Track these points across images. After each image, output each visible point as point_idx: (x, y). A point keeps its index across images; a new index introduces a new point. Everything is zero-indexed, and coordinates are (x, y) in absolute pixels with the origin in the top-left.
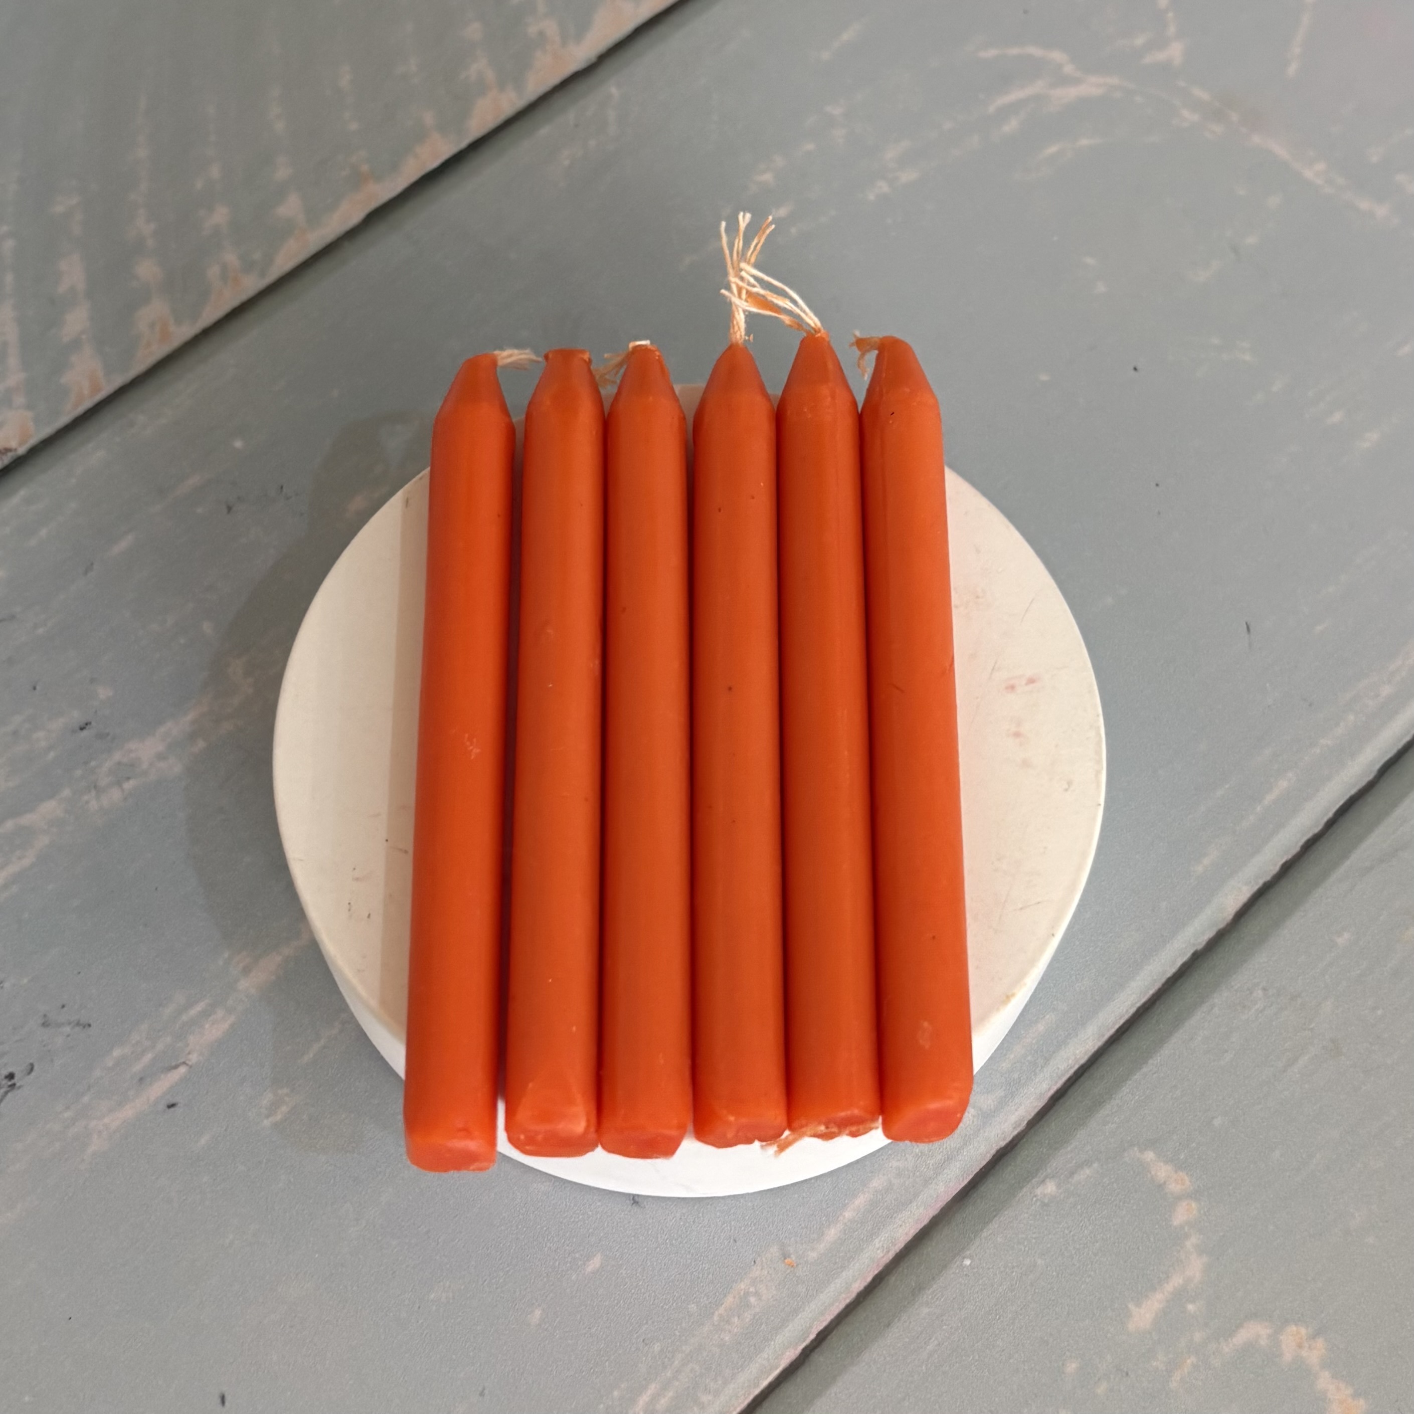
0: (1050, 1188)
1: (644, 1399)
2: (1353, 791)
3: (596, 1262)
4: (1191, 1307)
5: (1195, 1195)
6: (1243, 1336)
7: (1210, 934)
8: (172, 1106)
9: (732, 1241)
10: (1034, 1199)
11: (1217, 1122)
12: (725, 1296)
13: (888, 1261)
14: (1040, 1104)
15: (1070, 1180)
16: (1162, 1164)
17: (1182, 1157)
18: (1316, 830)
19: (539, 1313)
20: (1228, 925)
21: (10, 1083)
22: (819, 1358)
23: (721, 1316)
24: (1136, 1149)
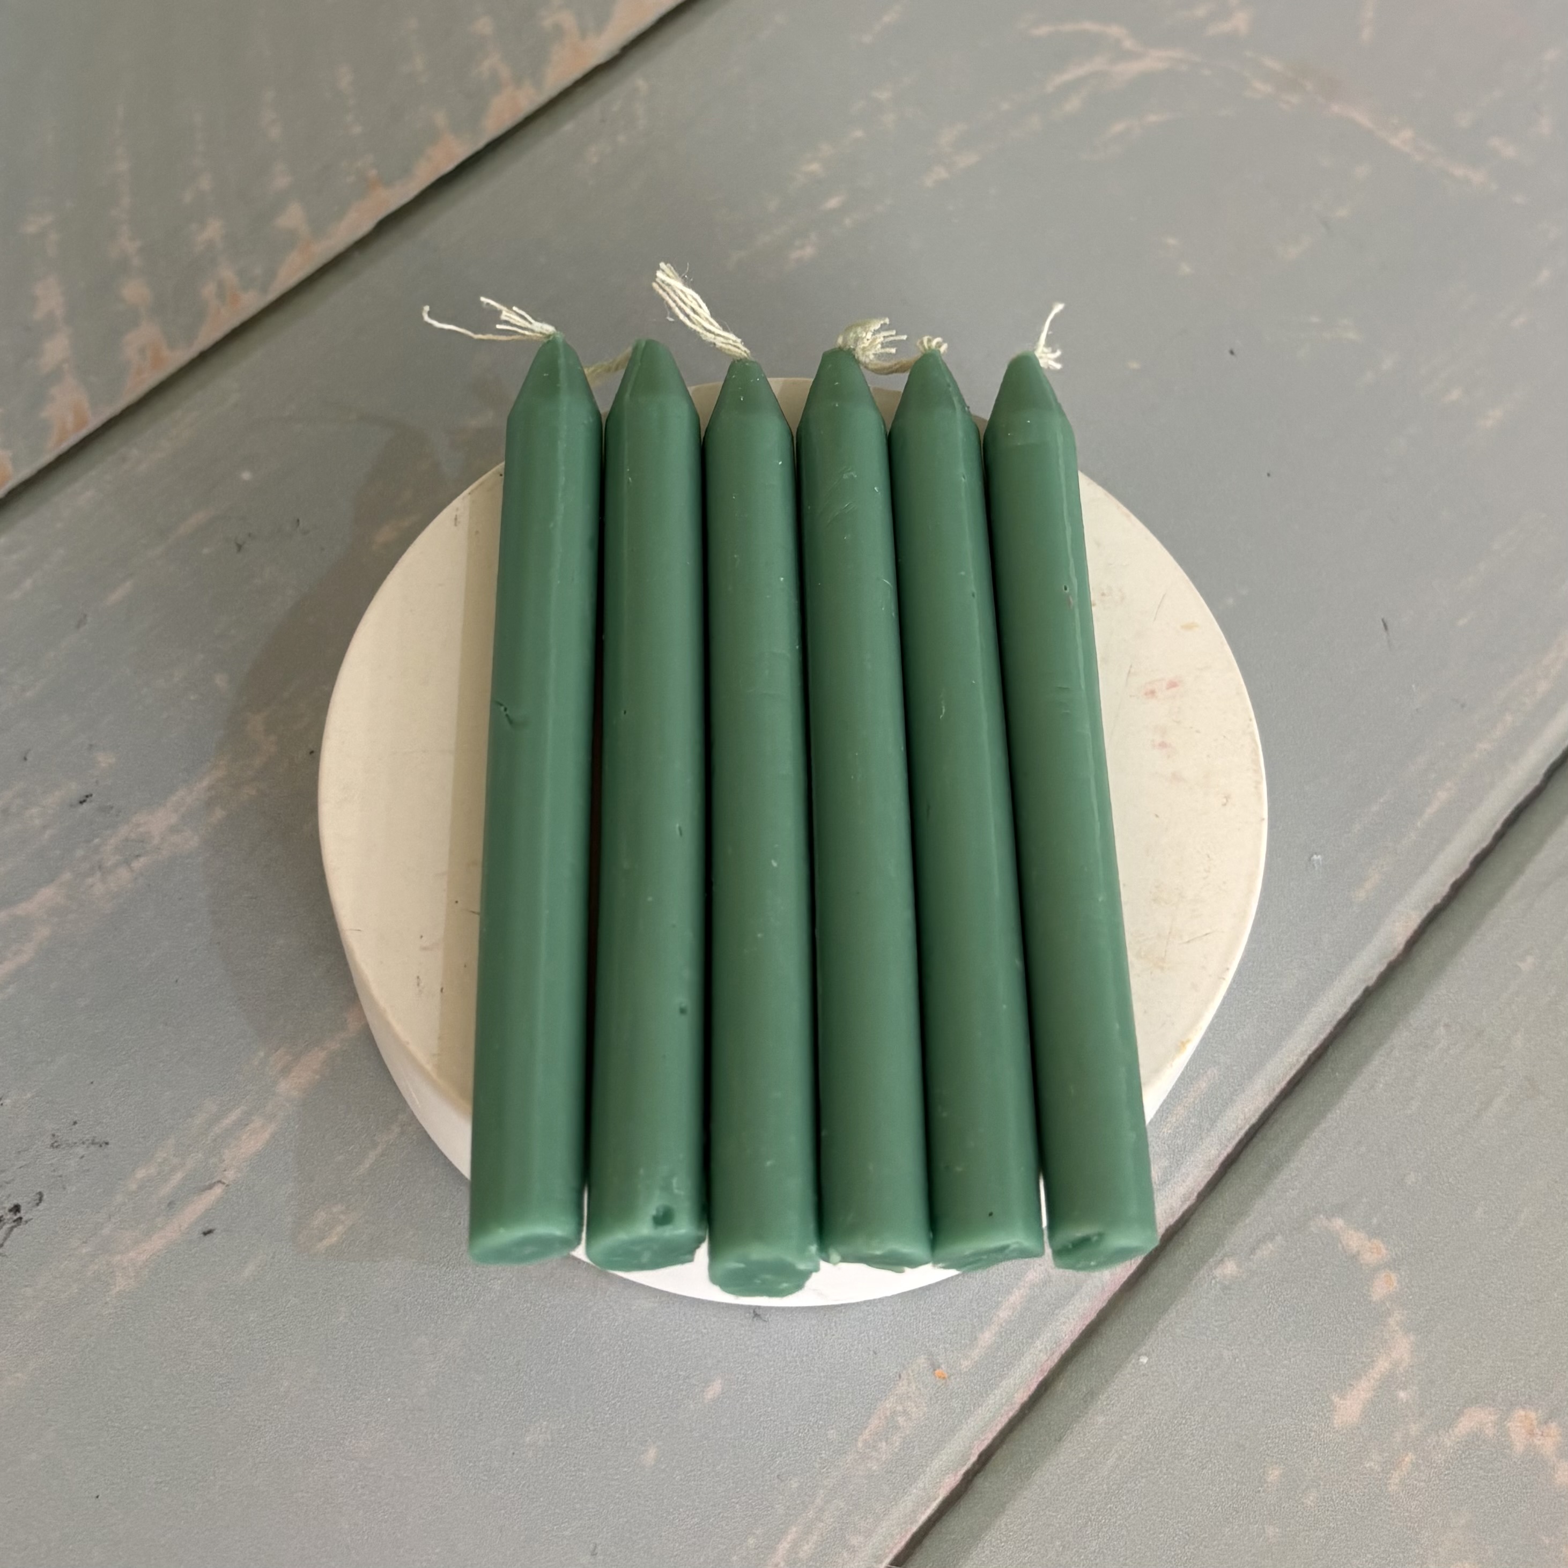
0: (1230, 1268)
1: (784, 1547)
2: (1521, 798)
3: (716, 1388)
4: (1402, 1395)
5: (1393, 1265)
6: (1465, 1425)
7: (1381, 968)
8: (207, 1233)
9: (871, 1353)
10: (1213, 1282)
11: (1411, 1179)
12: (869, 1418)
13: (1053, 1365)
14: (1209, 1174)
15: (1252, 1257)
16: (1351, 1232)
17: (1375, 1221)
18: (1484, 844)
19: (654, 1451)
20: (1400, 956)
21: (15, 1218)
22: (983, 1483)
23: (865, 1441)
24: (1322, 1216)
